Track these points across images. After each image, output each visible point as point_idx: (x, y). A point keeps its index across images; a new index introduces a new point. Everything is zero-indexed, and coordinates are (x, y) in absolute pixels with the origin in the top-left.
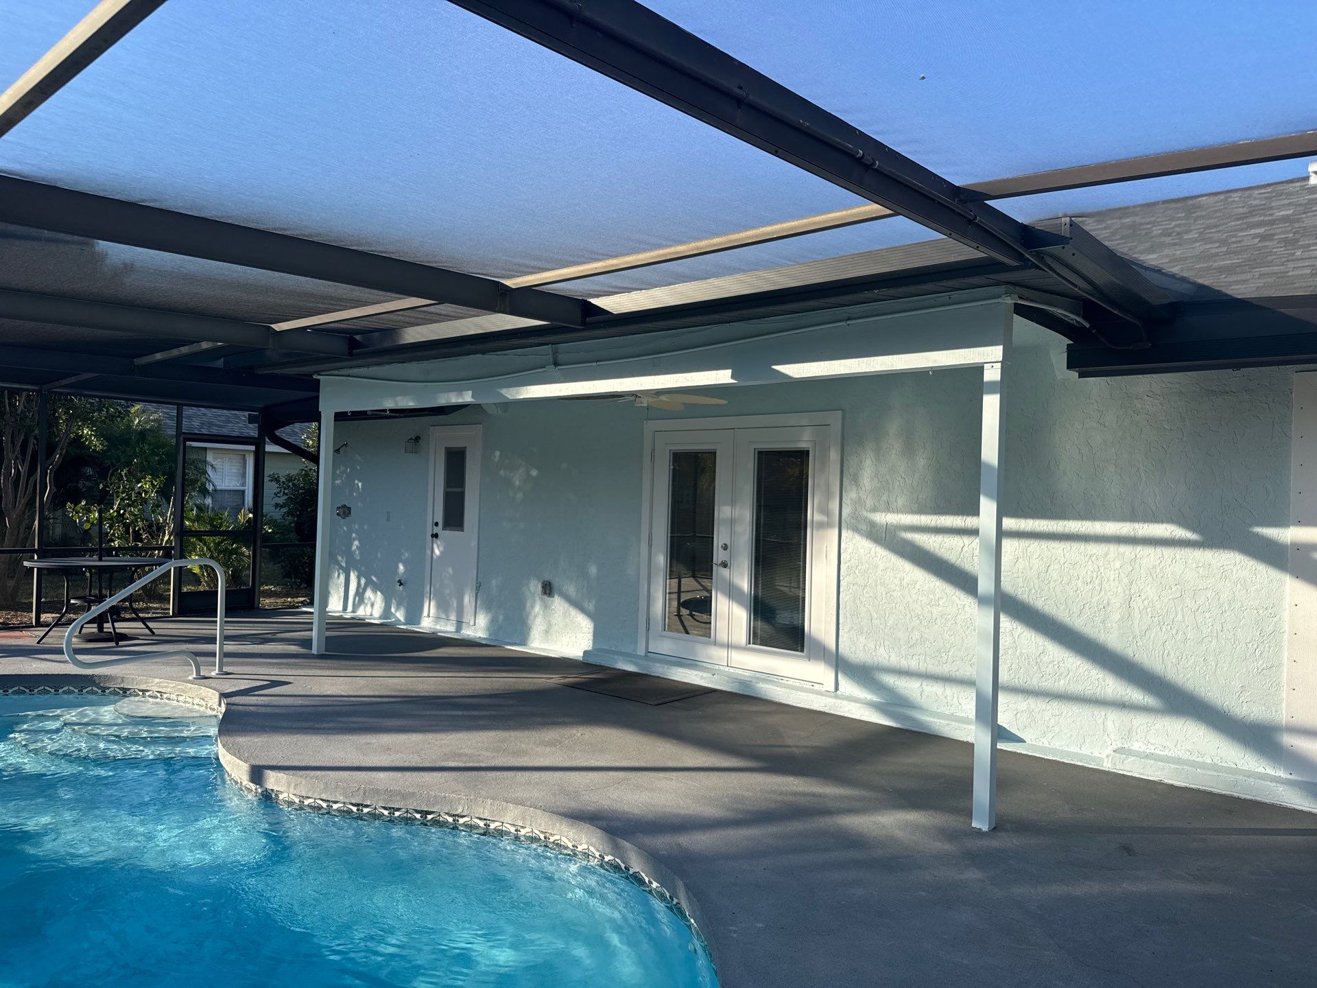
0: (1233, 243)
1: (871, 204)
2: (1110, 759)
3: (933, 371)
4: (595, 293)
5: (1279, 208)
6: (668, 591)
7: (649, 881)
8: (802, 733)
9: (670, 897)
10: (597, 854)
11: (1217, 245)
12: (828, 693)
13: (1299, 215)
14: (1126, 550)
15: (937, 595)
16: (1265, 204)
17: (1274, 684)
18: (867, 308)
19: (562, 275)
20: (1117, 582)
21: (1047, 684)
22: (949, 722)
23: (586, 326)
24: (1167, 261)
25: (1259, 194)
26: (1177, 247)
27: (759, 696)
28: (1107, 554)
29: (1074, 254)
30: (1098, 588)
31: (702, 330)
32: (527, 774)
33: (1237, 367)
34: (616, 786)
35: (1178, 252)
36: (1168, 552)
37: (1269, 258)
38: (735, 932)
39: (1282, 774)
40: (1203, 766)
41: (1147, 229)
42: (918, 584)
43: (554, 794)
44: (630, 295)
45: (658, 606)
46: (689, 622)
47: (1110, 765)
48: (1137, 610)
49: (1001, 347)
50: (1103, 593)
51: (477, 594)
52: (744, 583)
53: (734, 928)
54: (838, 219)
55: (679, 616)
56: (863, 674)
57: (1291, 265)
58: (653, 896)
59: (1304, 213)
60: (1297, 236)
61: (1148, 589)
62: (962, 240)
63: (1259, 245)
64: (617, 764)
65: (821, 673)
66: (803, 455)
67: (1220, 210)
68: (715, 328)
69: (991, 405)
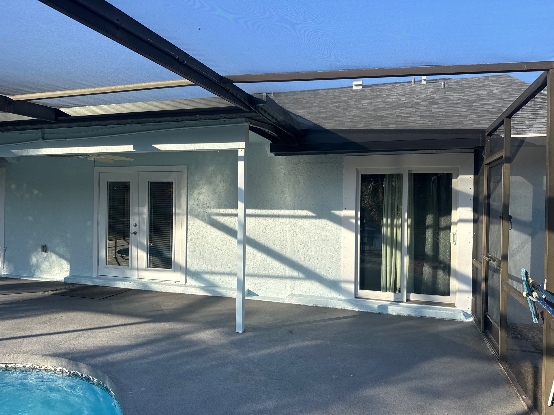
0: (328, 108)
1: (184, 79)
2: (288, 298)
3: (220, 151)
4: (62, 106)
5: (343, 97)
6: (107, 247)
7: (93, 379)
8: (170, 303)
9: (103, 384)
10: (67, 371)
11: (323, 109)
12: (182, 285)
13: (349, 100)
14: (292, 220)
15: (226, 241)
16: (339, 95)
17: (339, 266)
18: (192, 123)
19: (42, 96)
20: (289, 232)
21: (266, 272)
22: (230, 291)
23: (58, 121)
24: (306, 113)
25: (338, 91)
26: (310, 108)
27: (151, 290)
28: (285, 222)
29: (268, 108)
30: (283, 235)
31: (118, 126)
32: (30, 339)
33: (326, 154)
34: (78, 338)
35: (310, 110)
36: (305, 220)
37: (338, 115)
38: (131, 394)
39: (342, 297)
40: (318, 297)
41: (301, 100)
42: (219, 237)
43: (44, 347)
44: (80, 108)
45: (103, 253)
46: (120, 260)
47: (287, 301)
48: (296, 242)
49: (244, 143)
50: (284, 237)
51: (4, 253)
52: (145, 241)
53: (131, 392)
54: (174, 84)
55: (116, 257)
56: (196, 275)
57: (344, 118)
58: (95, 385)
59: (350, 99)
60: (347, 107)
61: (299, 234)
62: (224, 98)
63: (336, 110)
64: (79, 328)
65: (179, 277)
66: (171, 184)
67: (325, 96)
68: (125, 126)
69: (241, 165)
